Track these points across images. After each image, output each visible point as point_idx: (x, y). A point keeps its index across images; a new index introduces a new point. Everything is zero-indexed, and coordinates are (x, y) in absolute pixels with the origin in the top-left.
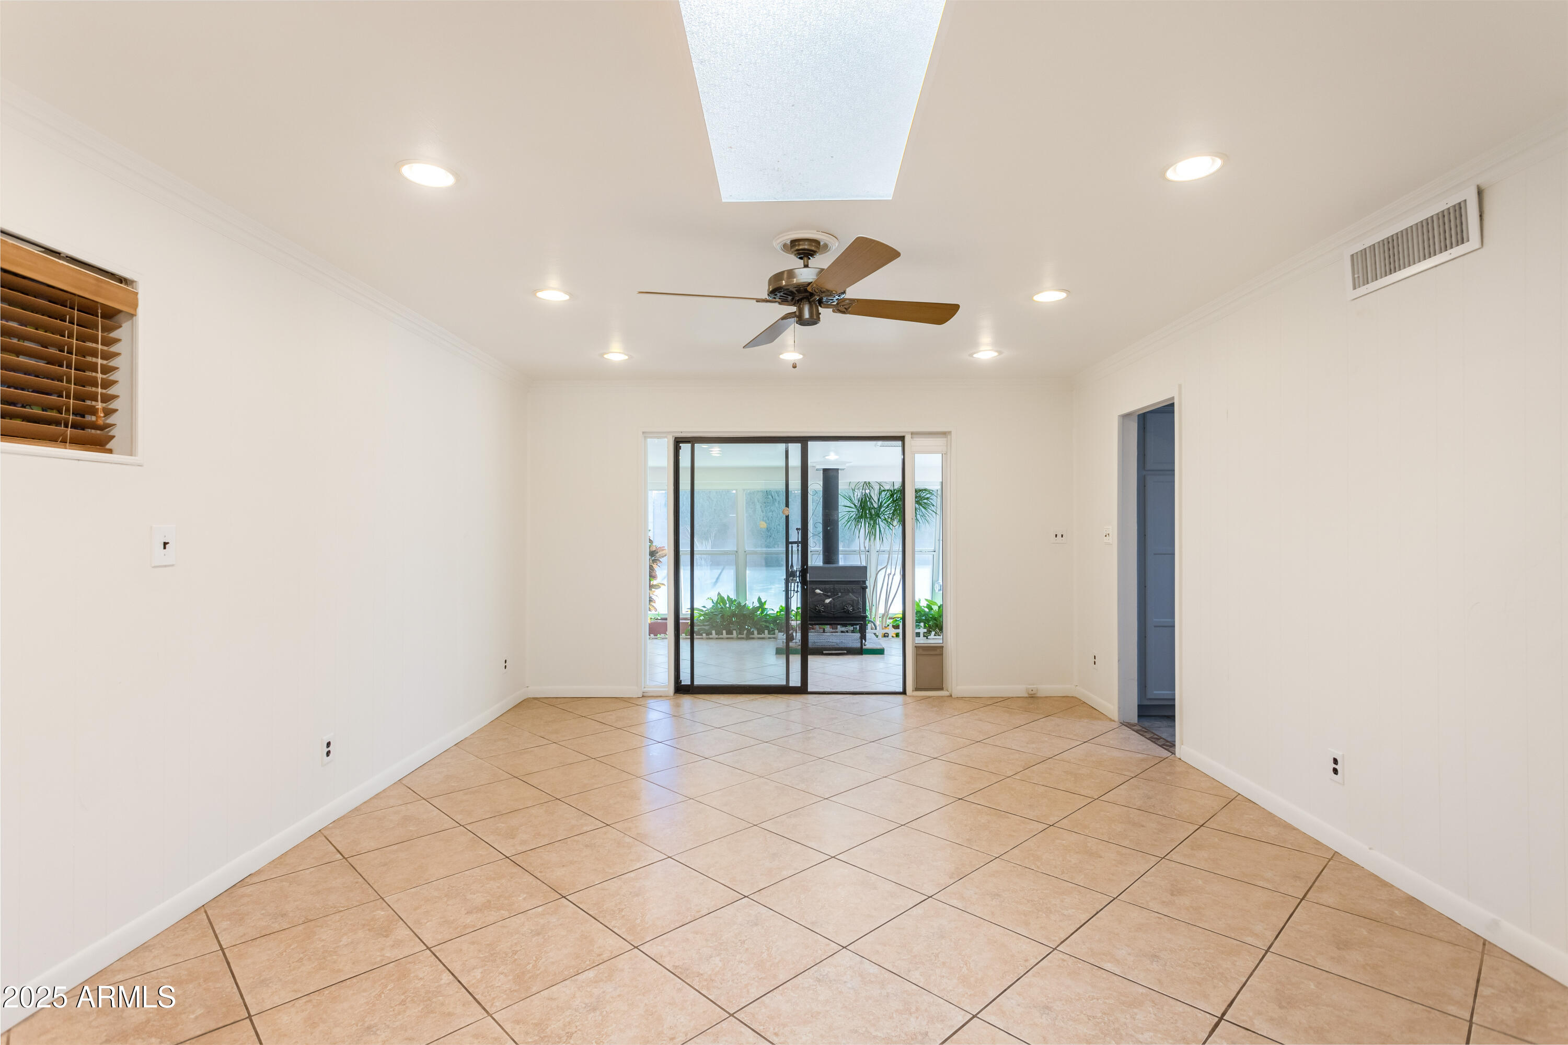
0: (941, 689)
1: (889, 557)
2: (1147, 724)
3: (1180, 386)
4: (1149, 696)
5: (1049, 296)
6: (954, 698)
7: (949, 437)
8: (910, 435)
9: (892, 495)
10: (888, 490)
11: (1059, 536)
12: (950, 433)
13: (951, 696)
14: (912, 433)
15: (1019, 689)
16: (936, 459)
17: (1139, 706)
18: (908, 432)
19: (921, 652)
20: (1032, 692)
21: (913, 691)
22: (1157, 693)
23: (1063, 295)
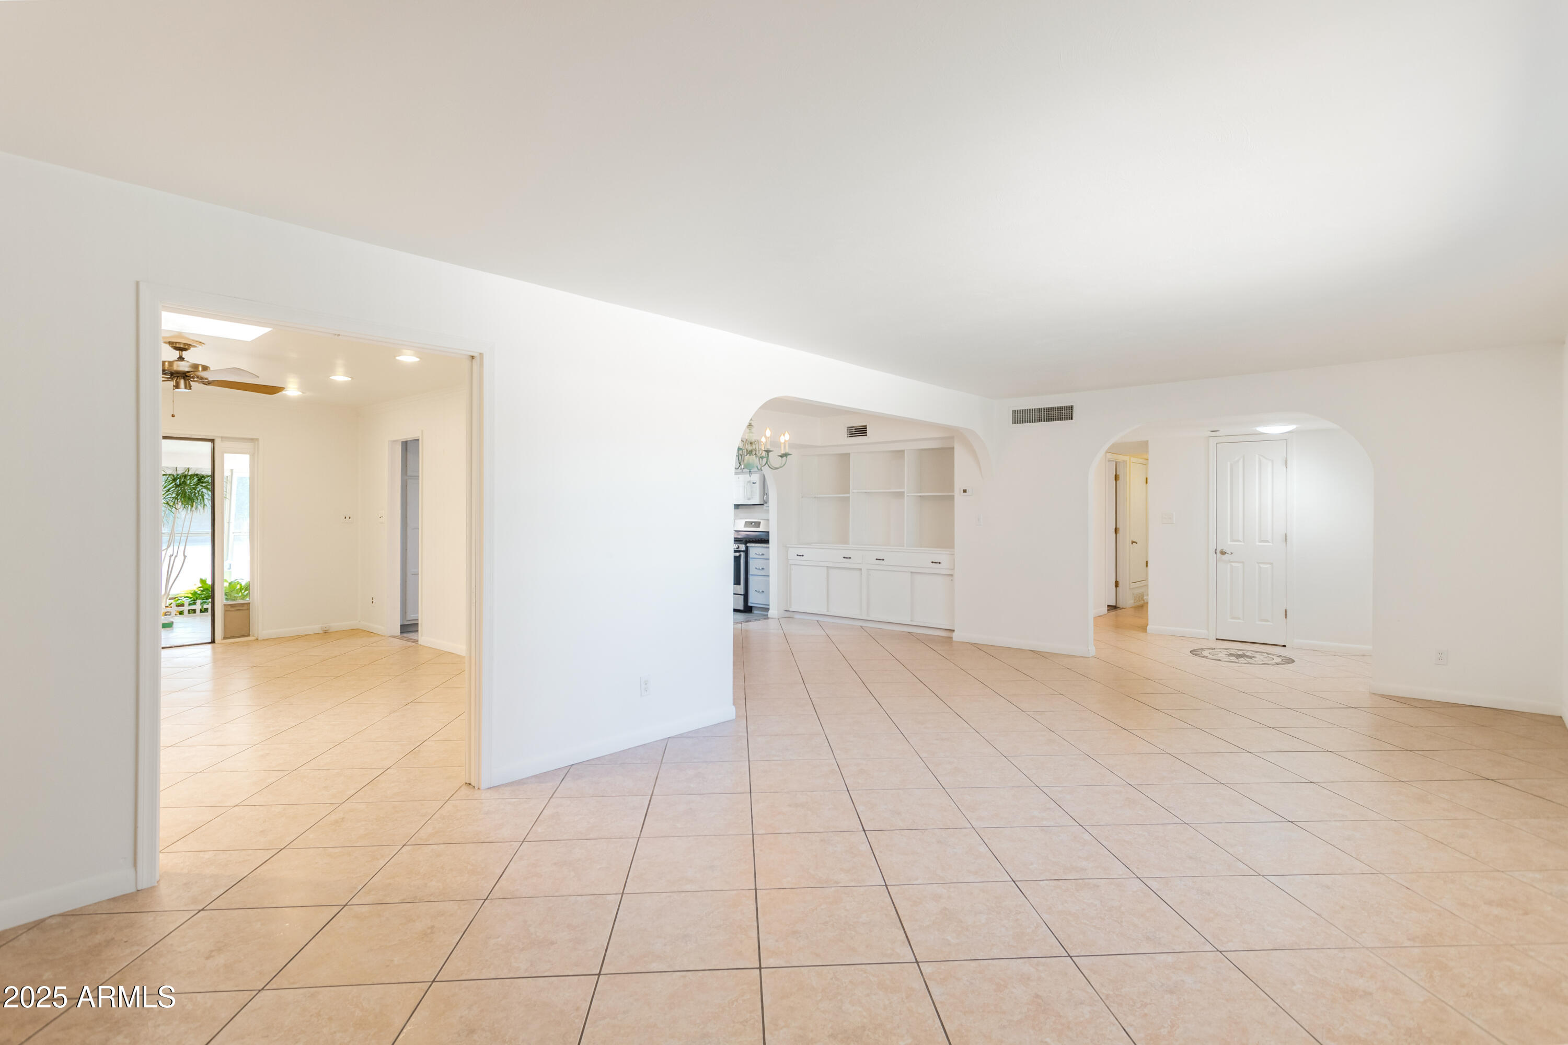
0: (248, 635)
1: (170, 539)
2: (405, 635)
3: (422, 431)
4: (408, 618)
5: (340, 378)
6: (261, 641)
7: (256, 442)
8: (220, 439)
9: (174, 480)
10: (170, 475)
11: (348, 518)
12: (257, 440)
13: (257, 639)
14: (222, 438)
15: (316, 628)
16: (245, 458)
17: (401, 626)
18: (219, 437)
19: (229, 608)
20: (326, 629)
21: (222, 640)
22: (411, 616)
23: (350, 379)
